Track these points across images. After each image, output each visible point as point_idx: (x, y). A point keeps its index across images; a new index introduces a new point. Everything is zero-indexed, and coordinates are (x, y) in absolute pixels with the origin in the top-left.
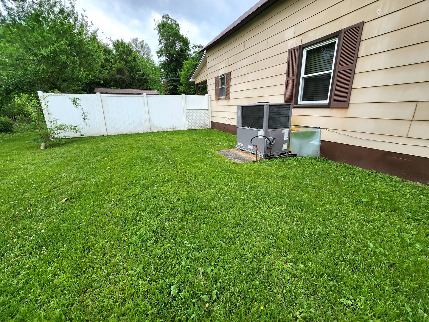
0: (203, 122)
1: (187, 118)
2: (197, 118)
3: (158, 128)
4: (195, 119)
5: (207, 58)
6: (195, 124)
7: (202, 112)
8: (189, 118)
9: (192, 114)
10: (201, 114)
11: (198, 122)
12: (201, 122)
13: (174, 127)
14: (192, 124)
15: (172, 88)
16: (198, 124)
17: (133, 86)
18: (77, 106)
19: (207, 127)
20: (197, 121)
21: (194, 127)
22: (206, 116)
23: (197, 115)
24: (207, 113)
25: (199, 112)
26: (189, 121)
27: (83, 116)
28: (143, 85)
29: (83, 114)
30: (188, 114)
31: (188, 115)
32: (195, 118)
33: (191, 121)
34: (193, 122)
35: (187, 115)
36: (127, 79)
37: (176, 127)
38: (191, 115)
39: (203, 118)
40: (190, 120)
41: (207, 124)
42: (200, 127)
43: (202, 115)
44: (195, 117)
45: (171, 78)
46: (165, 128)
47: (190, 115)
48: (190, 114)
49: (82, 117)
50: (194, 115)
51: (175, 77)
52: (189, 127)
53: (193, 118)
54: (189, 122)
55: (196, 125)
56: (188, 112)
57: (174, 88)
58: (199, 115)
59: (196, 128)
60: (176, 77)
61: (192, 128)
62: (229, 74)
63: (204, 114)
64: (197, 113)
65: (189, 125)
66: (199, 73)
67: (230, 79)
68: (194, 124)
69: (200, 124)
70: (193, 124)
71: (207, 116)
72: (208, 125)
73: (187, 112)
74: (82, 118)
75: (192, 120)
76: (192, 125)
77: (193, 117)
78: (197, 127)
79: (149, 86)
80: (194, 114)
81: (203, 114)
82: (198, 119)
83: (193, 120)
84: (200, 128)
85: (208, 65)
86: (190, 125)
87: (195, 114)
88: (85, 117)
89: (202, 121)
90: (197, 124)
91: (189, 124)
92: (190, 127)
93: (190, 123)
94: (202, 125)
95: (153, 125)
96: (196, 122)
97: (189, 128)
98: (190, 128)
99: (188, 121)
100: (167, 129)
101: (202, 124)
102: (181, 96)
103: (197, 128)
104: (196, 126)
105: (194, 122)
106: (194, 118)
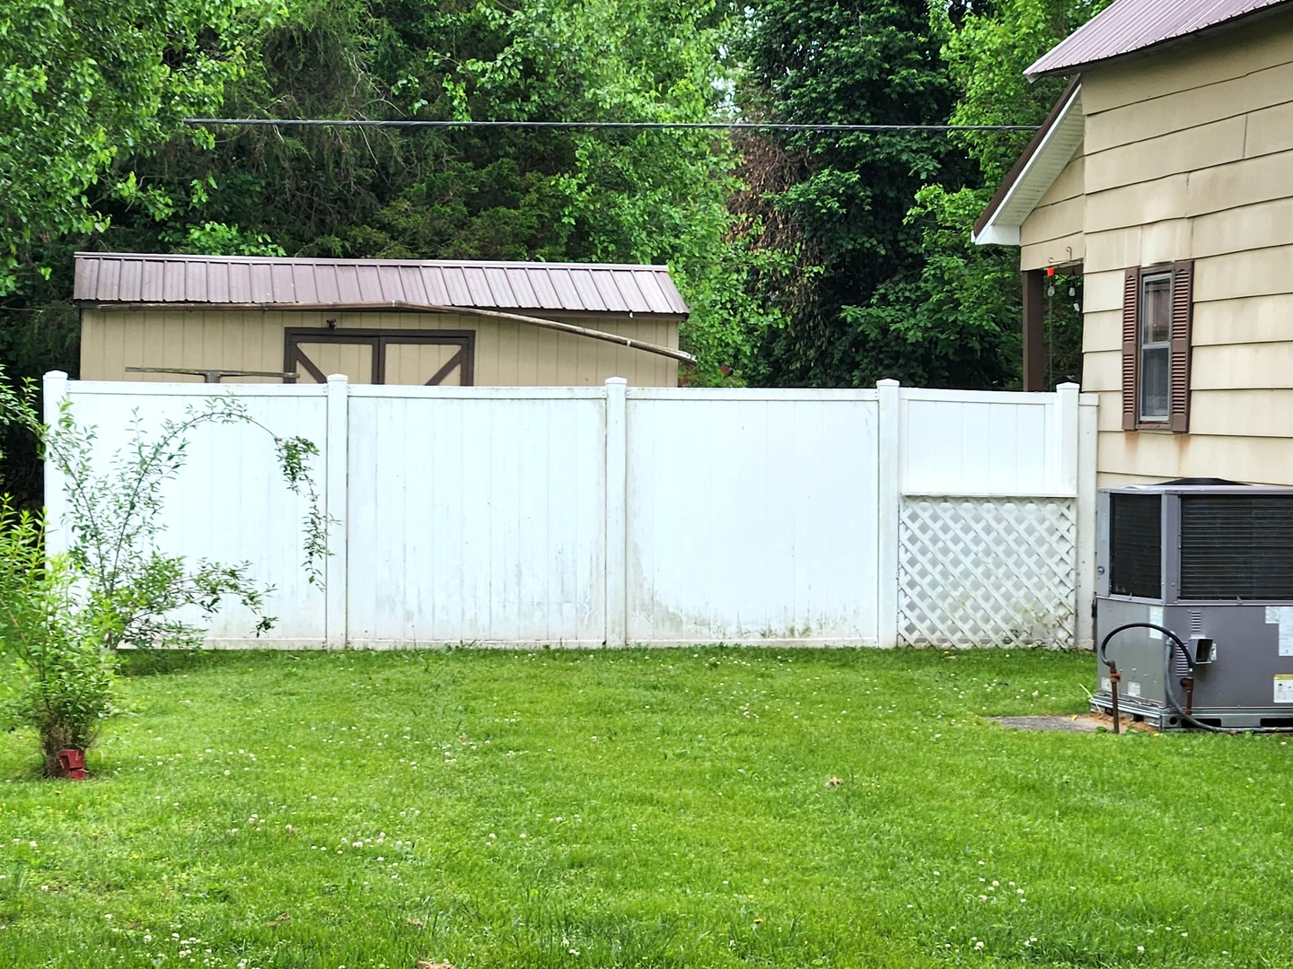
0: (1028, 597)
1: (904, 558)
2: (977, 564)
3: (676, 622)
4: (966, 574)
5: (1089, 122)
6: (961, 612)
7: (1020, 521)
8: (912, 562)
9: (945, 529)
10: (1009, 530)
11: (987, 597)
12: (1008, 597)
13: (799, 627)
14: (933, 608)
15: (849, 200)
16: (987, 606)
17: (401, 211)
18: (294, 479)
19: (1062, 635)
20: (976, 586)
21: (954, 630)
22: (1051, 553)
23: (977, 541)
24: (1063, 526)
25: (999, 520)
26: (912, 584)
27: (309, 536)
28: (502, 194)
29: (313, 522)
30: (914, 527)
31: (913, 540)
32: (967, 562)
33: (934, 585)
34: (944, 596)
35: (905, 536)
36: (357, 140)
37: (814, 626)
38: (935, 540)
39: (1031, 561)
40: (923, 573)
41: (1062, 612)
42: (997, 630)
43: (1019, 541)
44: (966, 552)
45: (839, 66)
46: (732, 630)
47: (925, 538)
48: (924, 528)
49: (303, 538)
50: (956, 540)
51: (892, 55)
52: (910, 629)
53: (947, 560)
54: (913, 593)
55: (964, 619)
56: (914, 517)
57: (877, 201)
58: (998, 541)
59: (966, 641)
60: (910, 64)
61: (934, 639)
62: (1185, 271)
63: (1041, 530)
64: (979, 527)
65: (913, 616)
66: (1050, 191)
67: (1192, 304)
68: (954, 608)
69: (997, 609)
70: (945, 605)
71: (1064, 547)
72: (1069, 625)
73: (905, 516)
74: (302, 544)
75: (936, 572)
76: (934, 617)
77: (945, 551)
78: (975, 630)
79: (567, 200)
80: (956, 528)
81: (1030, 530)
82: (987, 575)
83: (945, 574)
84: (997, 640)
85: (1094, 173)
86: (922, 618)
87: (967, 529)
88: (318, 541)
89: (1018, 586)
90: (976, 608)
91: (911, 606)
92: (923, 628)
93: (922, 596)
94: (1019, 618)
95: (647, 597)
96: (965, 596)
97: (911, 639)
98: (916, 635)
99: (904, 580)
100: (741, 634)
101: (1016, 608)
102: (867, 393)
103: (976, 639)
104: (966, 627)
105: (956, 594)
106: (956, 563)
